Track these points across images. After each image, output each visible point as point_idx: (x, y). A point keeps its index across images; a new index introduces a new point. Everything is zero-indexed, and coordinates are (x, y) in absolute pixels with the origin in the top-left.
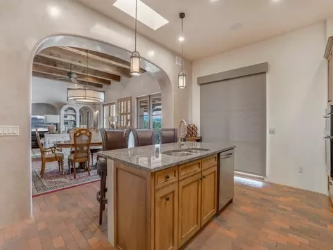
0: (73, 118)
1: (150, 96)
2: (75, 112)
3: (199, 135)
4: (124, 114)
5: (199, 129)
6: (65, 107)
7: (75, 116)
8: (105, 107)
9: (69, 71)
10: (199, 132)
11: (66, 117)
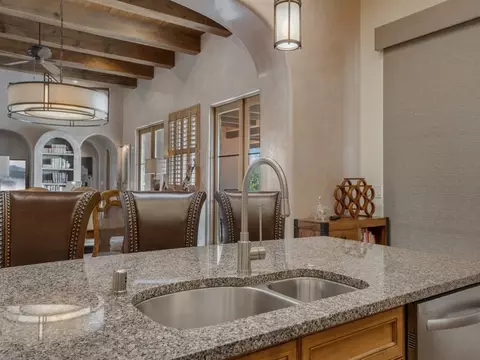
0: (66, 166)
1: (244, 100)
2: (70, 148)
3: (379, 214)
4: (182, 152)
5: (380, 192)
6: (46, 138)
7: (70, 159)
8: (143, 136)
9: (36, 42)
10: (379, 201)
11: (48, 162)
